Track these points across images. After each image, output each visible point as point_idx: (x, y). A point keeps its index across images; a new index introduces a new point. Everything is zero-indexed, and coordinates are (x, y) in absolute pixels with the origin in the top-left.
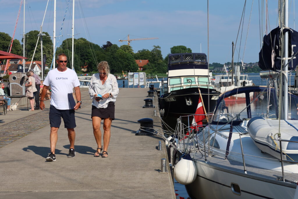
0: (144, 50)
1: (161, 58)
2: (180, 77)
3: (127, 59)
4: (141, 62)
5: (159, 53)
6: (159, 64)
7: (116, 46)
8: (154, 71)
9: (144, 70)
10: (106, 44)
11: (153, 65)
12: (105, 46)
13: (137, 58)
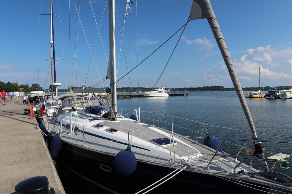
0: (22, 85)
1: (29, 87)
2: (34, 93)
3: (16, 87)
4: (21, 89)
5: (28, 86)
6: (28, 89)
7: (12, 83)
8: (26, 92)
9: (22, 91)
10: (8, 82)
11: (26, 90)
12: (7, 83)
13: (20, 87)
